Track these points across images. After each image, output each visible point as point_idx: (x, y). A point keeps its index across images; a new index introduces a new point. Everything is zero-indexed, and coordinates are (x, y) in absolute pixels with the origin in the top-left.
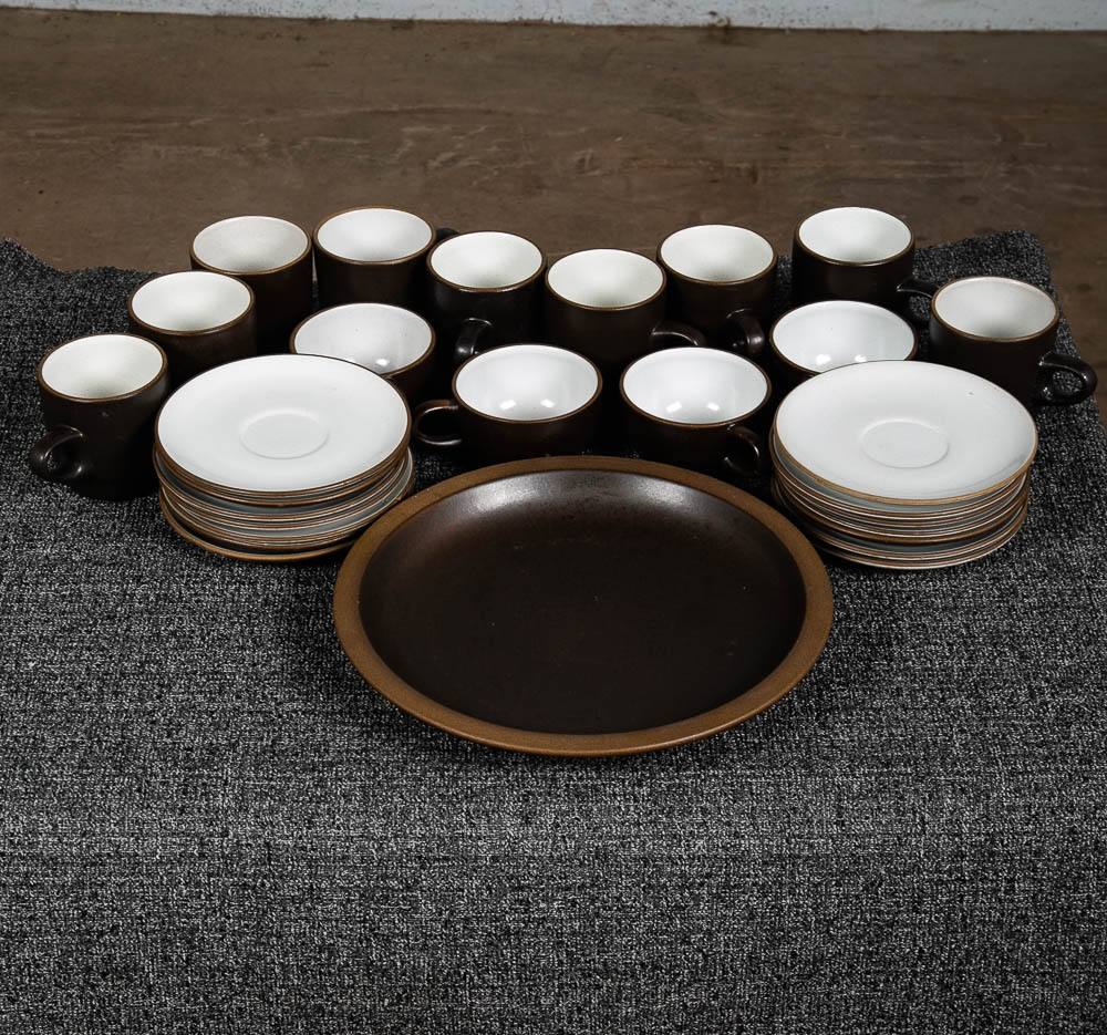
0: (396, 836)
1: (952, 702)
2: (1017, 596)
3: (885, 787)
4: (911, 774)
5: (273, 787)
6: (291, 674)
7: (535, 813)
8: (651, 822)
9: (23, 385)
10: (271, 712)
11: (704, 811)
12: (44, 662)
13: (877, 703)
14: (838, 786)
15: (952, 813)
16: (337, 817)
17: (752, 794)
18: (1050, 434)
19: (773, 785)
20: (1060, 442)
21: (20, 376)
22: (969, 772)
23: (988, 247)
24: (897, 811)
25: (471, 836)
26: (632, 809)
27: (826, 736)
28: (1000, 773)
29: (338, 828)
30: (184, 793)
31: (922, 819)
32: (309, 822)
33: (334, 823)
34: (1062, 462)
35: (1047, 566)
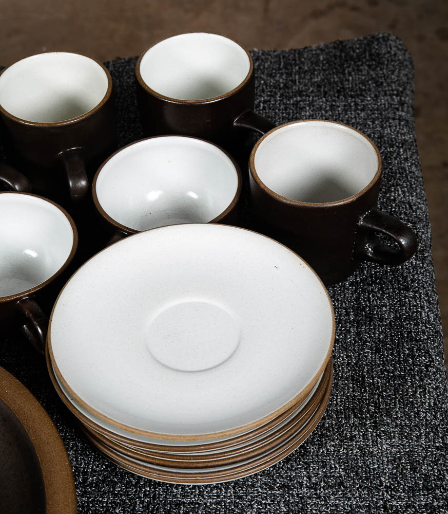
18: (374, 282)
20: (383, 295)
23: (354, 51)
34: (381, 320)
35: (344, 470)
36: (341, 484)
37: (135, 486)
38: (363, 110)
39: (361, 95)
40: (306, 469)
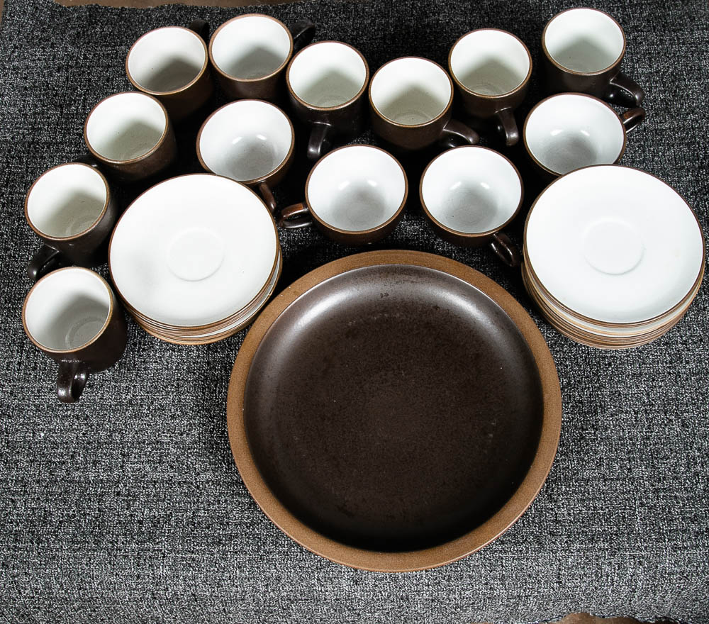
1: (636, 473)
2: (681, 362)
3: (590, 561)
4: (607, 550)
5: (194, 560)
6: (204, 444)
7: (362, 579)
8: (436, 583)
9: (35, 148)
10: (192, 483)
11: (471, 577)
12: (50, 430)
13: (587, 474)
14: (559, 560)
15: (632, 576)
16: (236, 581)
17: (503, 566)
19: (516, 559)
21: (33, 139)
22: (646, 548)
24: (596, 575)
26: (424, 576)
27: (552, 509)
28: (666, 549)
30: (138, 566)
31: (612, 579)
32: (218, 584)
35: (702, 331)
36: (701, 340)
37: (575, 346)
38: (684, 44)
39: (681, 30)
40: (679, 331)
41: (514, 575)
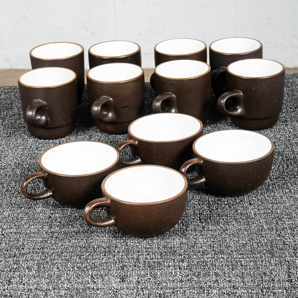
0: (54, 289)
6: (12, 218)
7: (127, 276)
8: (188, 280)
11: (217, 274)
14: (288, 262)
16: (24, 279)
19: (253, 262)
25: (93, 288)
26: (178, 273)
27: (280, 240)
29: (24, 284)
32: (9, 281)
33: (22, 282)
41: (252, 273)
